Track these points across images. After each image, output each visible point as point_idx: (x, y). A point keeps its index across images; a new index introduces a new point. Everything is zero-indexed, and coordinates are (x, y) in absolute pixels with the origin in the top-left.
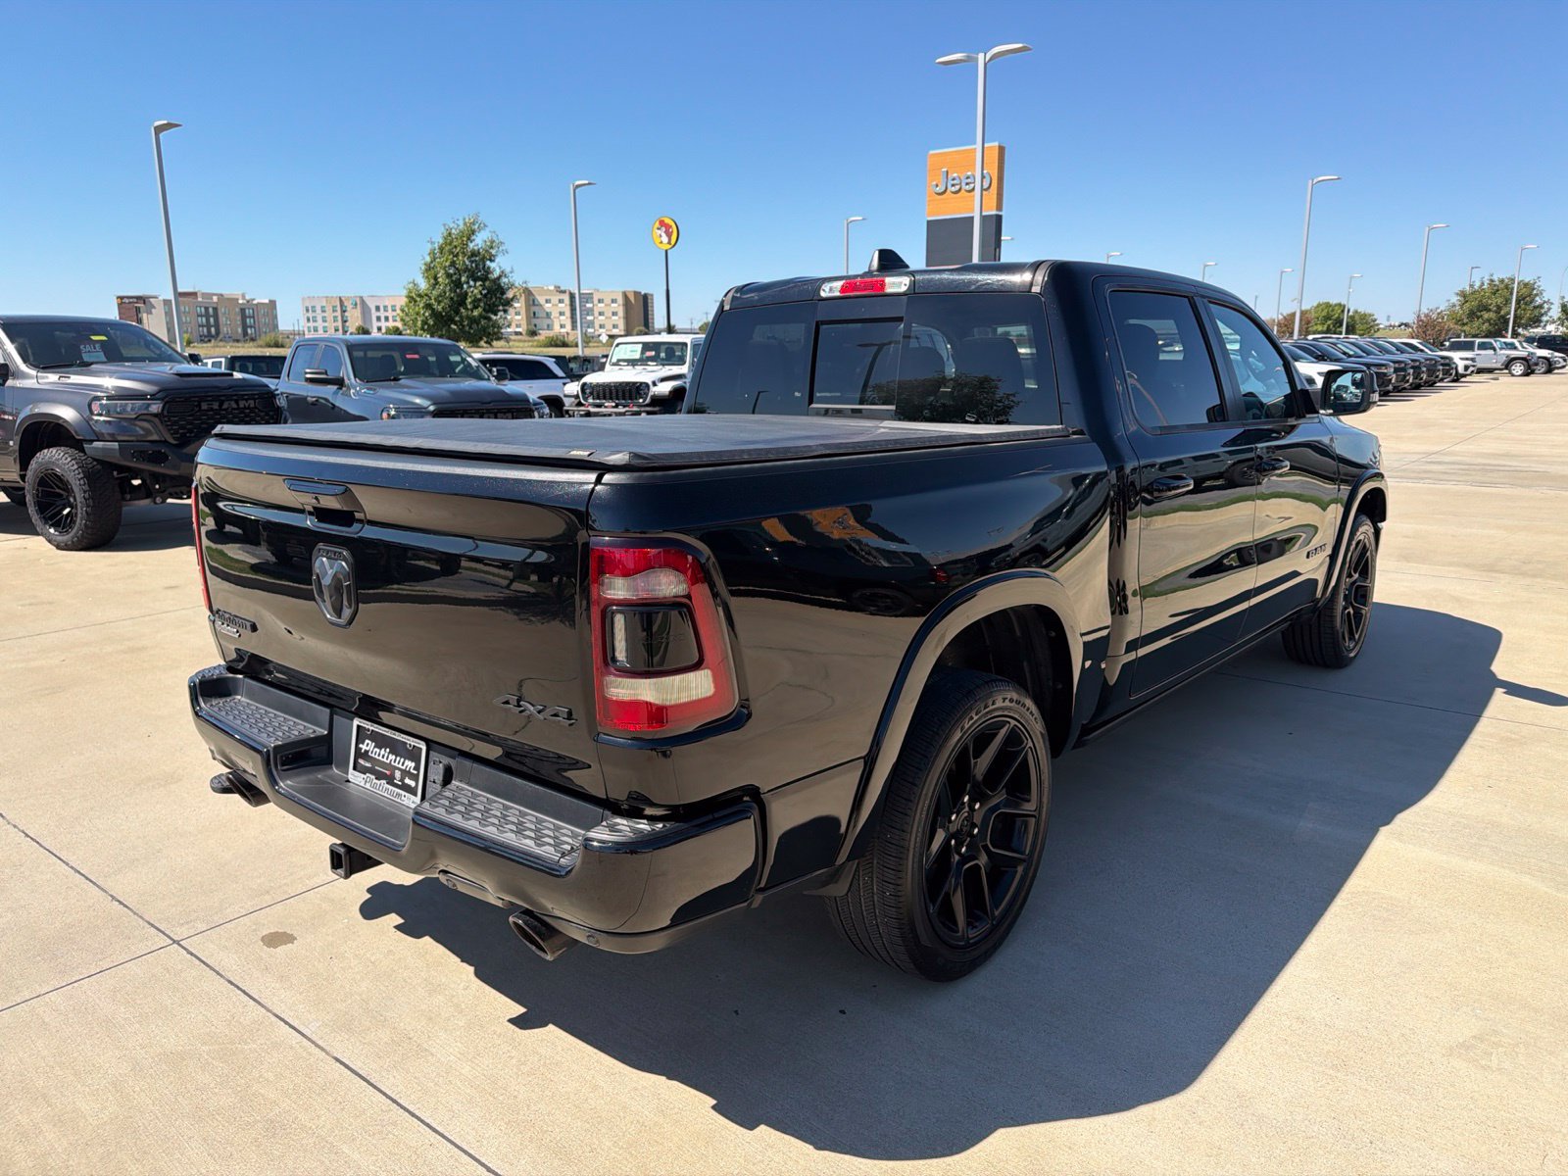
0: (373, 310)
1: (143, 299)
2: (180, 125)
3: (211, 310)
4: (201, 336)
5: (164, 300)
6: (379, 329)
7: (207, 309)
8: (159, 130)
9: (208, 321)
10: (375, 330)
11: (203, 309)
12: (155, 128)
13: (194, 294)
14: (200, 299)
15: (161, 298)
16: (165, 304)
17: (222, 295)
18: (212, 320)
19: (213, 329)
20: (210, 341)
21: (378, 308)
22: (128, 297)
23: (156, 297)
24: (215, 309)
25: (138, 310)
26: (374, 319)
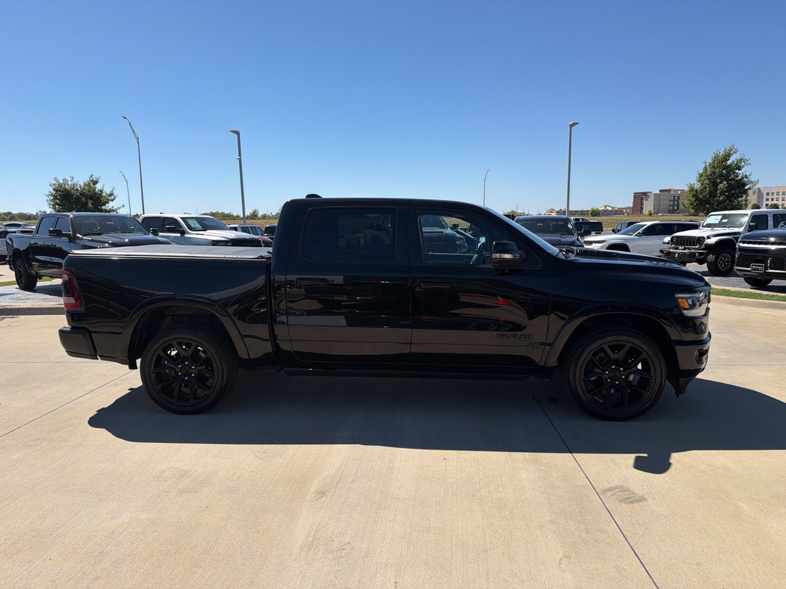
0: (765, 195)
1: (645, 194)
2: (577, 123)
3: (676, 198)
4: (669, 210)
5: (655, 194)
6: (767, 205)
7: (674, 197)
8: (571, 126)
9: (674, 203)
10: (764, 206)
11: (672, 198)
12: (570, 125)
13: (670, 190)
14: (672, 193)
15: (653, 193)
16: (654, 196)
17: (684, 190)
18: (676, 202)
19: (676, 207)
20: (673, 213)
21: (768, 194)
22: (638, 193)
23: (651, 193)
24: (679, 197)
25: (642, 199)
26: (765, 199)
